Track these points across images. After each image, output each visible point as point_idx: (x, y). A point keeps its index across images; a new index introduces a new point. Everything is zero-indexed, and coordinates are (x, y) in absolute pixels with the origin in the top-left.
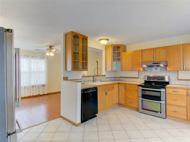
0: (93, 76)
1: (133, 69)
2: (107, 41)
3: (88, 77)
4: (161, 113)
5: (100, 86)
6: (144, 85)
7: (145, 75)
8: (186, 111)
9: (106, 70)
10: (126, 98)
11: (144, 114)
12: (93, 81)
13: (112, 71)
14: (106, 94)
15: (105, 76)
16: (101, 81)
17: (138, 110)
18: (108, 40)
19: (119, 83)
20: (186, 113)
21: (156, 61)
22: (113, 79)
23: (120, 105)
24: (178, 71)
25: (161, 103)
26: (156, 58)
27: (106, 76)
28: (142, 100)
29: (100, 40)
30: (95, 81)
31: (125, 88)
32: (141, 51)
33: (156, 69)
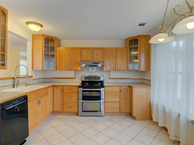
0: (14, 78)
1: (70, 68)
2: (40, 27)
3: (4, 80)
4: (100, 112)
5: (31, 93)
6: (81, 85)
7: (82, 75)
8: (119, 105)
9: (33, 69)
10: (63, 103)
11: (84, 117)
12: (14, 85)
13: (43, 70)
14: (39, 102)
15: (32, 76)
16: (27, 85)
17: (77, 114)
18: (42, 26)
19: (54, 86)
20: (119, 107)
21: (94, 61)
22: (42, 81)
23: (54, 113)
24: (110, 71)
25: (100, 102)
26: (94, 58)
27: (34, 78)
28: (82, 102)
29: (28, 23)
30: (17, 86)
31: (62, 91)
32: (79, 49)
33: (92, 69)
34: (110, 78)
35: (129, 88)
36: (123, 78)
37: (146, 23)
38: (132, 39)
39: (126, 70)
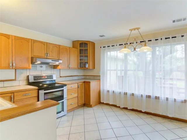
1: (15, 65)
4: (63, 111)
20: (77, 101)
21: (49, 57)
24: (60, 69)
25: (63, 102)
26: (49, 55)
32: (30, 40)
33: (41, 67)
34: (61, 77)
35: (84, 83)
36: (72, 75)
37: (104, 36)
38: (83, 43)
39: (77, 68)
